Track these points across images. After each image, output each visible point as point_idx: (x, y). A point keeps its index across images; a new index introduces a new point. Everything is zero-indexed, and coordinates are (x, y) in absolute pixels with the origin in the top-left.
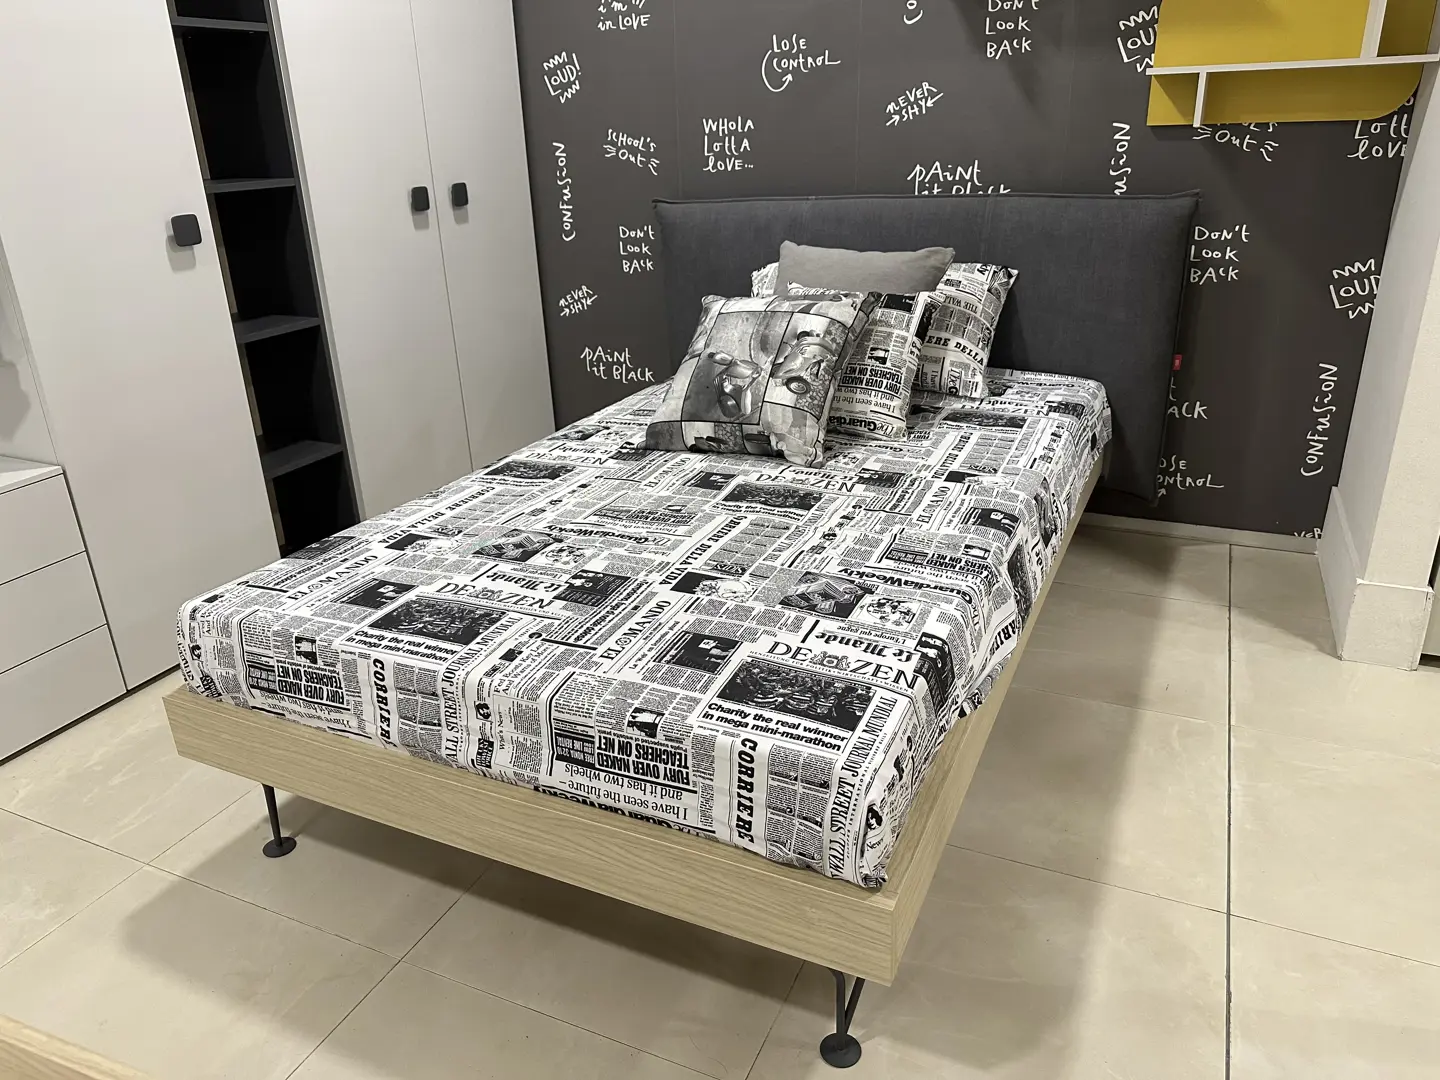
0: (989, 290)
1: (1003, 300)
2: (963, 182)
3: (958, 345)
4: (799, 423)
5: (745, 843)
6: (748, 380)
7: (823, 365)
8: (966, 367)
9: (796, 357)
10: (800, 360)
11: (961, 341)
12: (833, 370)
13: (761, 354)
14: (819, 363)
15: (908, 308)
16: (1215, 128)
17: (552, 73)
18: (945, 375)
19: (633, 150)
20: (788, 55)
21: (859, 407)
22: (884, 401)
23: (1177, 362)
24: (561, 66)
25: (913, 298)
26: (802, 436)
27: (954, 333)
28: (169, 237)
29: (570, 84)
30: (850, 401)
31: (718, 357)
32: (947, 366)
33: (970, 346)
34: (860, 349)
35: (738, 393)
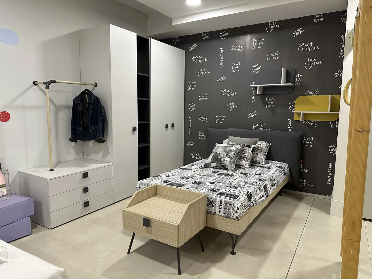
0: (266, 146)
1: (268, 148)
2: (262, 128)
3: (260, 155)
4: (230, 164)
5: (220, 214)
6: (222, 157)
7: (235, 155)
8: (261, 159)
9: (230, 154)
10: (231, 154)
11: (260, 154)
12: (237, 156)
13: (225, 153)
14: (234, 155)
15: (250, 147)
16: (306, 121)
17: (190, 106)
18: (257, 160)
19: (203, 119)
20: (232, 106)
21: (241, 163)
22: (245, 162)
23: (302, 161)
24: (192, 105)
25: (251, 146)
26: (231, 166)
27: (259, 153)
28: (132, 130)
29: (193, 108)
30: (240, 162)
31: (217, 153)
32: (258, 158)
33: (262, 155)
34: (242, 153)
35: (220, 158)
